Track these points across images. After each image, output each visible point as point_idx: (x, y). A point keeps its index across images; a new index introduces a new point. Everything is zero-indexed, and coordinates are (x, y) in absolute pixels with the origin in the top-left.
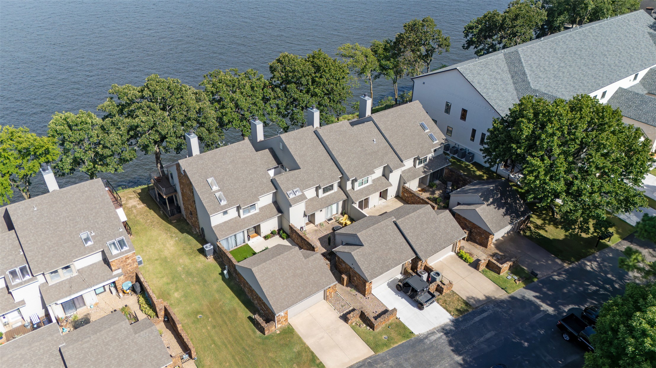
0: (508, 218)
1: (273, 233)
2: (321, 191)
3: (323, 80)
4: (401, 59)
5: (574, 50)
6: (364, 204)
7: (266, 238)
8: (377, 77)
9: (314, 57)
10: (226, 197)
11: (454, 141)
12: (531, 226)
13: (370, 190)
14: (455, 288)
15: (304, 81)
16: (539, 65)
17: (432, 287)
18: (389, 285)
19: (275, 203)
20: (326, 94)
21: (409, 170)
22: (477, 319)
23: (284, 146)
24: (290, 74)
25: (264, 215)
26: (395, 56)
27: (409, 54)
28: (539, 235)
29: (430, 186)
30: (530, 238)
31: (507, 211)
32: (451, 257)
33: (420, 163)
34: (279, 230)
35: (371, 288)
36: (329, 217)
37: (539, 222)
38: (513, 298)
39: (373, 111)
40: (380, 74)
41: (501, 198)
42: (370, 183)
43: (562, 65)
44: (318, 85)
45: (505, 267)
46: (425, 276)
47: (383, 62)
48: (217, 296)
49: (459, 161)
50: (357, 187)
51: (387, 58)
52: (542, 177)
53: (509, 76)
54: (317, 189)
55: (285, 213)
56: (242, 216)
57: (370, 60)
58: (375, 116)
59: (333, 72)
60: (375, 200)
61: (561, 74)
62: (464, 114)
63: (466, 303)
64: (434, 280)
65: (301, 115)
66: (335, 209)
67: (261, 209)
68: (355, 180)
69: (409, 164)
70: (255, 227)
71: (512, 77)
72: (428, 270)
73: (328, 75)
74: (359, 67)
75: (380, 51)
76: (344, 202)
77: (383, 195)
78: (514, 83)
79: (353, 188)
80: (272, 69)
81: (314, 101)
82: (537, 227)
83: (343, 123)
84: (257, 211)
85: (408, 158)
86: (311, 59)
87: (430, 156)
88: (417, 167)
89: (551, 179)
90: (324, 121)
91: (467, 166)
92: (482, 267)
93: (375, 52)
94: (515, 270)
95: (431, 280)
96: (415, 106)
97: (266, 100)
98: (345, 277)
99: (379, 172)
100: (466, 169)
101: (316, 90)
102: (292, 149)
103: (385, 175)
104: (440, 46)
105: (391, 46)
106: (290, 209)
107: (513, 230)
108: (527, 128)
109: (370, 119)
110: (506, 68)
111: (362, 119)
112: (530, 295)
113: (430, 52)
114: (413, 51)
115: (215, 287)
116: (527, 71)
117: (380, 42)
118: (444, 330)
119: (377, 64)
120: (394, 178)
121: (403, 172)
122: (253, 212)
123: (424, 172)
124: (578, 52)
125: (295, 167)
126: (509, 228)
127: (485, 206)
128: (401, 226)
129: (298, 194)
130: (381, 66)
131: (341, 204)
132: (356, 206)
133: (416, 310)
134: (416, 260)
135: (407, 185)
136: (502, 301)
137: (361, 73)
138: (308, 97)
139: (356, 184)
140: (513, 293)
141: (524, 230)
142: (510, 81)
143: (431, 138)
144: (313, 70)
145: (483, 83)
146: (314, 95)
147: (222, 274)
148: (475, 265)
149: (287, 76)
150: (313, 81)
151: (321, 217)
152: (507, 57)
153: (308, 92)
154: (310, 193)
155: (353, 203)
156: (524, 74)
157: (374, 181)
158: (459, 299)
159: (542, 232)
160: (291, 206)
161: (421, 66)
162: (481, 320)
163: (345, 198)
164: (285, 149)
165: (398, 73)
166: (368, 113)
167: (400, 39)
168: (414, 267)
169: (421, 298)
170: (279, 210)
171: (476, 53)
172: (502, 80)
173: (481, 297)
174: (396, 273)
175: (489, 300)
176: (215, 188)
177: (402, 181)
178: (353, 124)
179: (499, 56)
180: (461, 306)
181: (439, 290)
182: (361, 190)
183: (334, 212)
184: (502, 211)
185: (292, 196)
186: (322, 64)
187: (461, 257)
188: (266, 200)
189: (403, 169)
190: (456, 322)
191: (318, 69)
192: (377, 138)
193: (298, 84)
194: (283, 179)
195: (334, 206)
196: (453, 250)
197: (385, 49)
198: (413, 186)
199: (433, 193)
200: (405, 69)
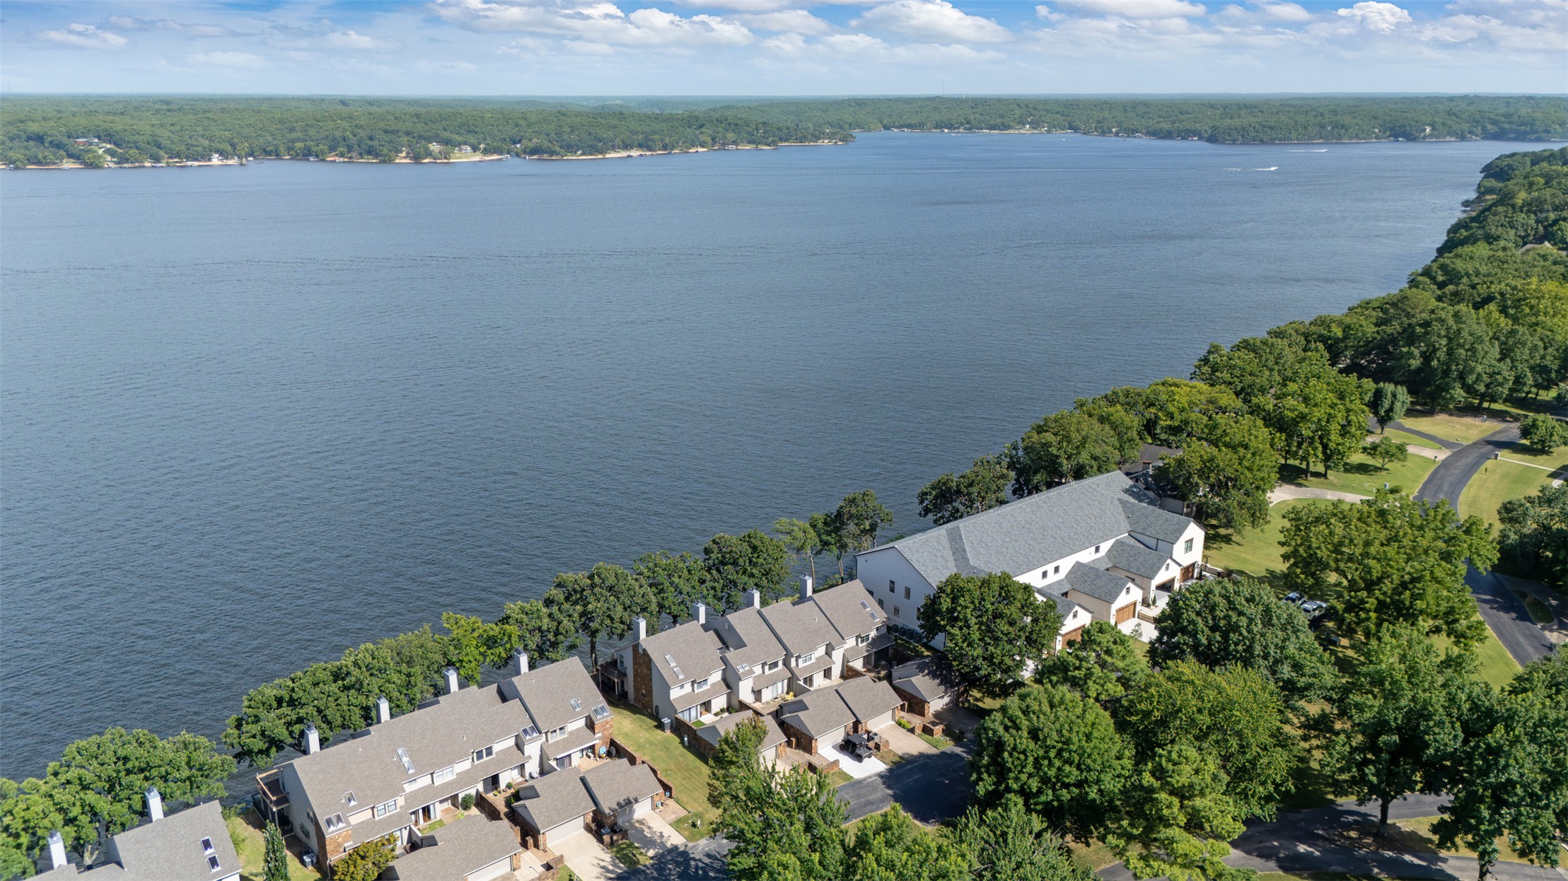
0: (943, 688)
1: (722, 711)
2: (767, 668)
3: (761, 560)
4: (843, 532)
5: (1023, 523)
6: (809, 680)
7: (716, 715)
8: (819, 552)
9: (749, 536)
10: (683, 672)
11: (900, 621)
12: (971, 699)
13: (812, 667)
14: (892, 747)
15: (741, 561)
16: (981, 541)
17: (871, 744)
18: (833, 747)
19: (724, 679)
20: (763, 575)
21: (852, 648)
22: (909, 767)
23: (730, 626)
24: (728, 556)
25: (714, 692)
26: (837, 530)
27: (852, 527)
28: (977, 706)
29: (876, 666)
30: (968, 708)
31: (941, 681)
32: (891, 725)
33: (862, 641)
34: (728, 708)
35: (816, 747)
36: (775, 696)
37: (979, 695)
38: (943, 753)
39: (814, 591)
40: (821, 550)
41: (936, 670)
42: (813, 660)
43: (1007, 539)
44: (755, 565)
45: (938, 729)
46: (865, 736)
47: (824, 537)
48: (681, 759)
49: (908, 642)
50: (801, 665)
51: (829, 533)
52: (960, 644)
53: (951, 553)
54: (764, 665)
55: (734, 689)
56: (696, 691)
57: (809, 536)
58: (816, 596)
59: (771, 552)
60: (819, 681)
61: (1004, 550)
62: (908, 592)
63: (901, 757)
64: (873, 739)
65: (739, 597)
66: (781, 687)
67: (712, 685)
68: (798, 658)
69: (851, 642)
70: (704, 703)
71: (954, 554)
72: (868, 732)
73: (765, 556)
74: (797, 544)
75: (820, 525)
76: (789, 679)
77: (827, 674)
78: (955, 560)
79: (797, 665)
80: (707, 551)
81: (751, 581)
82: (977, 699)
83: (786, 603)
84: (709, 687)
85: (850, 635)
86: (747, 539)
87: (873, 634)
88: (860, 645)
89: (968, 646)
90: (764, 603)
91: (915, 647)
92: (918, 731)
93: (814, 526)
94: (947, 732)
95: (870, 739)
96: (856, 586)
97: (702, 582)
98: (794, 740)
99: (821, 651)
100: (914, 650)
101: (754, 571)
102: (738, 628)
103: (828, 654)
104: (882, 521)
105: (832, 520)
106: (741, 683)
107: (951, 701)
108: (946, 603)
109: (811, 598)
110: (948, 545)
111: (803, 599)
112: (958, 750)
113: (873, 527)
114: (856, 524)
115: (677, 752)
116: (967, 548)
117: (819, 516)
118: (880, 775)
119: (817, 540)
120: (837, 655)
121: (846, 650)
122: (705, 688)
123: (868, 651)
124: (1028, 526)
125: (741, 644)
126: (946, 699)
127: (920, 676)
128: (842, 693)
129: (747, 669)
130: (821, 541)
131: (786, 682)
132: (801, 683)
133: (857, 763)
134: (857, 724)
135: (850, 664)
136: (934, 755)
137: (799, 550)
138: (745, 578)
139: (800, 661)
140: (942, 749)
141: (963, 703)
142: (951, 558)
143: (872, 616)
144: (750, 551)
145: (922, 561)
146: (752, 575)
147: (682, 742)
148: (912, 731)
149: (723, 557)
150: (751, 561)
151: (767, 695)
152: (949, 532)
153: (744, 573)
154: (758, 670)
155: (798, 679)
156: (964, 550)
157: (817, 659)
158: (895, 754)
159: (980, 704)
160: (740, 680)
161: (867, 541)
162: (912, 769)
163: (790, 675)
164: (731, 628)
165: (843, 547)
166: (809, 592)
167: (839, 514)
168: (855, 729)
169: (859, 751)
170: (728, 687)
171: (936, 521)
172: (942, 557)
173: (915, 753)
174: (839, 735)
175: (921, 755)
176: (673, 664)
177: (845, 660)
178: (794, 604)
179: (942, 531)
180: (897, 759)
181: (877, 747)
182: (805, 668)
183: (780, 692)
184: (937, 681)
185: (741, 671)
186: (757, 543)
187: (900, 724)
188: (716, 677)
189: (846, 646)
190: (890, 770)
191: (754, 548)
192: (818, 617)
193: (735, 563)
194: (731, 655)
195: (780, 684)
196: (893, 718)
197: (825, 523)
198: (858, 665)
199: (879, 673)
200: (850, 542)
